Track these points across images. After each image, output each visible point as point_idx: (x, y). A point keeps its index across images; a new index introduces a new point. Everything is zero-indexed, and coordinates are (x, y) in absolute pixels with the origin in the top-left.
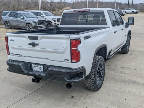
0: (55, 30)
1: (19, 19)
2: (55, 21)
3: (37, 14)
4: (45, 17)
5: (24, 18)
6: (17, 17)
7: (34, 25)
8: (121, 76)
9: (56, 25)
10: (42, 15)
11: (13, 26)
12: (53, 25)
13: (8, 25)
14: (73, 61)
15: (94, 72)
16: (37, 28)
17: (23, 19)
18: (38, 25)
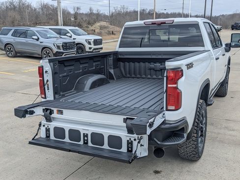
0: (112, 56)
1: (29, 40)
2: (90, 43)
3: (60, 32)
4: (73, 37)
5: (38, 38)
6: (26, 37)
7: (55, 50)
8: (230, 135)
9: (91, 50)
10: (67, 34)
11: (19, 53)
12: (87, 49)
13: (10, 51)
14: (170, 108)
15: (196, 128)
16: (62, 56)
17: (38, 40)
18: (62, 51)
